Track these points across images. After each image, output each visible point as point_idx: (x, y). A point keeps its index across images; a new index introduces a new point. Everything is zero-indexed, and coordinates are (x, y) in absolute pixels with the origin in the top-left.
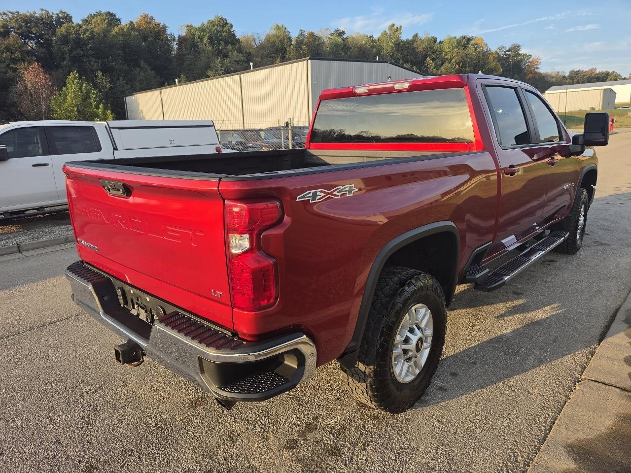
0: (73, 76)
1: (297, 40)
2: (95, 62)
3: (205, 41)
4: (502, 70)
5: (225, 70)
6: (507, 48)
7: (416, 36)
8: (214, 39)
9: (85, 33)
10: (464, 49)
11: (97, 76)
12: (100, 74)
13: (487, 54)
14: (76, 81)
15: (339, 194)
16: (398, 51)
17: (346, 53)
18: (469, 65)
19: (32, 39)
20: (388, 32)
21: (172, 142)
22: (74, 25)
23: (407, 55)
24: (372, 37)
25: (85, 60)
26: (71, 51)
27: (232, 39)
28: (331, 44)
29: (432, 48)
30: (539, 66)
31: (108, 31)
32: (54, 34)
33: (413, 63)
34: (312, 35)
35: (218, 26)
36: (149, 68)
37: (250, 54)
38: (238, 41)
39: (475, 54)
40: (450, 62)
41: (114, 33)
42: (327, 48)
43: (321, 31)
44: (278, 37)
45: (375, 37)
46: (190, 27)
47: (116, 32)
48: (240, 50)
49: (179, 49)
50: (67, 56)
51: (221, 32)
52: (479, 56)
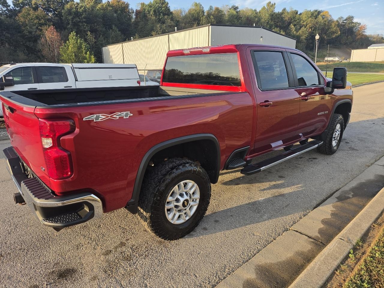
0: (72, 35)
1: (208, 13)
2: (87, 26)
3: (151, 13)
4: (340, 32)
5: (162, 31)
6: (345, 18)
7: (284, 9)
8: (157, 12)
9: (81, 8)
10: (315, 19)
11: (87, 35)
12: (89, 33)
13: (331, 21)
14: (74, 37)
15: (118, 117)
16: (272, 20)
17: (238, 20)
18: (318, 29)
19: (51, 11)
20: (266, 7)
21: (111, 77)
22: (75, 3)
23: (278, 22)
24: (255, 10)
25: (80, 25)
26: (73, 19)
27: (168, 12)
28: (229, 15)
29: (294, 18)
30: (365, 31)
31: (94, 7)
32: (63, 8)
33: (281, 28)
34: (217, 9)
35: (159, 4)
36: (118, 30)
37: (178, 21)
38: (172, 13)
39: (322, 22)
40: (305, 27)
41: (98, 8)
42: (226, 18)
43: (223, 7)
44: (196, 11)
45: (258, 11)
46: (143, 4)
47: (99, 8)
48: (172, 19)
49: (136, 18)
50: (70, 22)
51: (161, 7)
52: (325, 23)
